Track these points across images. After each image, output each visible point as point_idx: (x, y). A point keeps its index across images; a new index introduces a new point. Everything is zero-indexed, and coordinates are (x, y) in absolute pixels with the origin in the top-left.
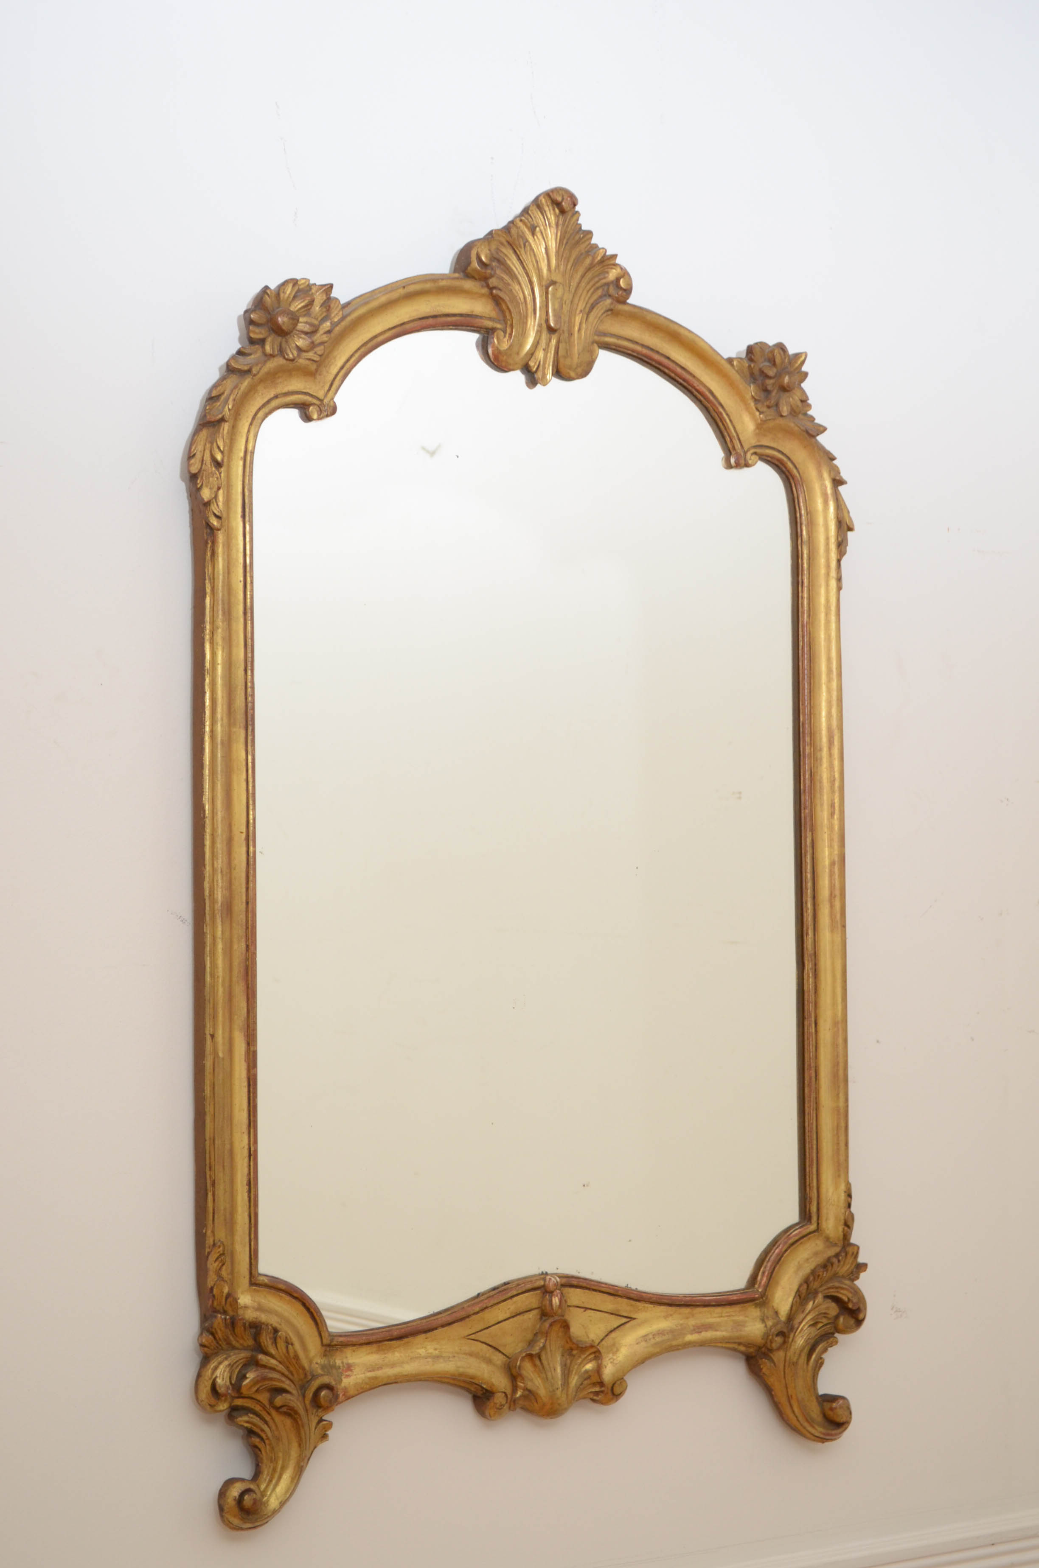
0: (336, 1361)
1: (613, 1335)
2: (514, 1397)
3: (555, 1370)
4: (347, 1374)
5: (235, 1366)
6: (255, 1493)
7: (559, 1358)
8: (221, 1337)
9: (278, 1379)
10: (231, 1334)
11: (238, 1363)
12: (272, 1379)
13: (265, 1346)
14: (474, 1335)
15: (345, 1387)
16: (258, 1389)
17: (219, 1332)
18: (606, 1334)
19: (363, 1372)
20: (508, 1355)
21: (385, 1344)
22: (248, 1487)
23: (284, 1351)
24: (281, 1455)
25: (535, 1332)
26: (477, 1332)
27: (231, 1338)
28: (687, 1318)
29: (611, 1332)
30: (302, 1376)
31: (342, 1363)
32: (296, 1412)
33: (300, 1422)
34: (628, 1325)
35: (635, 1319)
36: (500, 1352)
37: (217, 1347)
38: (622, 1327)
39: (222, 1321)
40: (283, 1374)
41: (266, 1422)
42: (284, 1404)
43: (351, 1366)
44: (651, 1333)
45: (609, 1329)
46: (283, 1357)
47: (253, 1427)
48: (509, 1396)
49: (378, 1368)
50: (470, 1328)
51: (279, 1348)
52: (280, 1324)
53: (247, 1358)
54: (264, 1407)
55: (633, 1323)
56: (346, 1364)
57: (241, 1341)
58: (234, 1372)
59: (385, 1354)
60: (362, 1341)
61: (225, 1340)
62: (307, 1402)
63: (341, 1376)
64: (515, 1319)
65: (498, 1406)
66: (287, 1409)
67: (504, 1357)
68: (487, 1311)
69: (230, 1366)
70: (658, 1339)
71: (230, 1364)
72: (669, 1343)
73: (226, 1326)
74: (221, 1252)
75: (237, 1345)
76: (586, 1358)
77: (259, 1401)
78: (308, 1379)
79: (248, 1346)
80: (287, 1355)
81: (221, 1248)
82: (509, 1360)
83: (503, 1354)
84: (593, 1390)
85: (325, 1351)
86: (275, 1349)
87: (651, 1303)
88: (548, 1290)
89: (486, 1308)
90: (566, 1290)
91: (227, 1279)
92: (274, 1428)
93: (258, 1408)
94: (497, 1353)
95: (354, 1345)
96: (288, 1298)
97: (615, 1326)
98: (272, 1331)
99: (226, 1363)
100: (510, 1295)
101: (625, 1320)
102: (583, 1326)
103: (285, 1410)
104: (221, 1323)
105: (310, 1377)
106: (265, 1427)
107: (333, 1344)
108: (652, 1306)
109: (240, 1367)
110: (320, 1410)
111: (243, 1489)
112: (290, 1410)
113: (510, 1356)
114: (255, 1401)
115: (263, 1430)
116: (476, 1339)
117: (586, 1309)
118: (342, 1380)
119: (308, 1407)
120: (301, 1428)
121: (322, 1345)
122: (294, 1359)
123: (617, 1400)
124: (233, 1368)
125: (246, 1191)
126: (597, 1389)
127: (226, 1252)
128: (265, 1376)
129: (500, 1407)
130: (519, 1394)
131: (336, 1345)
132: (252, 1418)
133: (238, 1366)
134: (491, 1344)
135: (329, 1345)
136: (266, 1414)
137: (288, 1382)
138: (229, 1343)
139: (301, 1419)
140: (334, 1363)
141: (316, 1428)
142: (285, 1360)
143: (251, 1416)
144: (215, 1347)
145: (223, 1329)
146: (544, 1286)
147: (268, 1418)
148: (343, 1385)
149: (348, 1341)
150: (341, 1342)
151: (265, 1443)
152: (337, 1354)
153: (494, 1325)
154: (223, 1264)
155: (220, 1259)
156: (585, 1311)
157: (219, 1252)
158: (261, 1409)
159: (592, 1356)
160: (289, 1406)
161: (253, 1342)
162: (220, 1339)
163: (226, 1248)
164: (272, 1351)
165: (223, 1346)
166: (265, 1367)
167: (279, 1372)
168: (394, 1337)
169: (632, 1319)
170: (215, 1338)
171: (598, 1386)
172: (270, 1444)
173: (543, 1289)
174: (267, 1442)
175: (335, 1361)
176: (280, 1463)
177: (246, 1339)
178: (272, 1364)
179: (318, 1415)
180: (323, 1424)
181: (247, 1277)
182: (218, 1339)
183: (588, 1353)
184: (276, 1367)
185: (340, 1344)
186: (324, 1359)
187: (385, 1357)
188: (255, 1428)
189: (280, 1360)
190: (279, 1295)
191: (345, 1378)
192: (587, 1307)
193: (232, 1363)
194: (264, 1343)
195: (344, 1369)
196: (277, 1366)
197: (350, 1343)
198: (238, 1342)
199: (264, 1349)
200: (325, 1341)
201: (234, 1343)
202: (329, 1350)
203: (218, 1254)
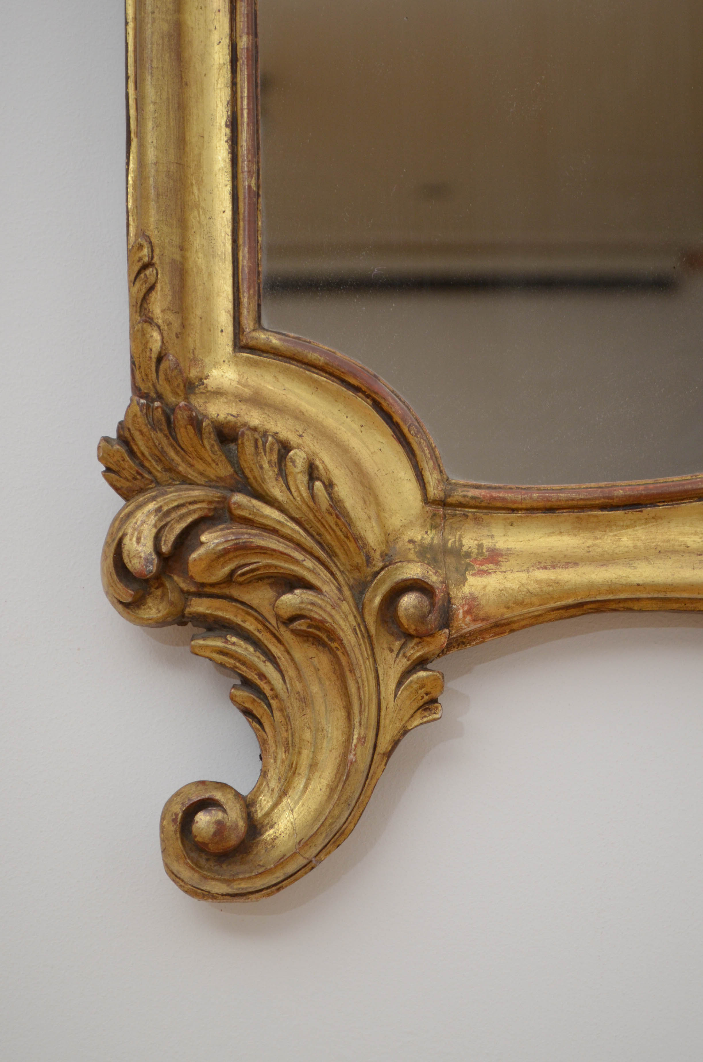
0: (464, 541)
4: (484, 568)
5: (174, 515)
6: (224, 811)
8: (143, 448)
9: (282, 553)
10: (172, 446)
11: (184, 510)
12: (264, 551)
13: (255, 478)
15: (471, 594)
16: (233, 572)
17: (137, 435)
19: (525, 568)
21: (596, 516)
22: (207, 795)
23: (305, 493)
24: (308, 735)
27: (172, 454)
30: (360, 560)
31: (480, 546)
32: (332, 635)
33: (343, 660)
37: (138, 473)
39: (141, 411)
40: (299, 546)
41: (272, 659)
42: (299, 612)
43: (501, 555)
46: (305, 508)
47: (238, 664)
49: (567, 563)
51: (293, 490)
52: (301, 436)
53: (210, 502)
54: (262, 621)
56: (488, 550)
57: (200, 466)
58: (172, 529)
59: (596, 538)
60: (528, 503)
61: (159, 461)
62: (371, 620)
63: (466, 570)
66: (310, 626)
69: (160, 514)
71: (159, 510)
73: (154, 426)
74: (146, 259)
75: (192, 475)
77: (251, 608)
78: (376, 569)
79: (220, 479)
80: (311, 504)
81: (145, 251)
85: (434, 515)
86: (284, 488)
91: (160, 322)
92: (291, 672)
93: (251, 626)
95: (513, 510)
96: (335, 386)
98: (276, 447)
99: (152, 506)
103: (304, 628)
104: (139, 413)
105: (381, 565)
106: (269, 669)
107: (449, 500)
109: (190, 520)
110: (411, 645)
111: (195, 799)
112: (318, 628)
114: (239, 605)
115: (262, 676)
118: (467, 580)
119: (373, 630)
120: (348, 674)
121: (426, 500)
122: (331, 514)
124: (168, 519)
125: (225, 139)
127: (156, 260)
128: (245, 542)
131: (461, 505)
132: (234, 644)
133: (182, 517)
135: (443, 503)
136: (274, 640)
137: (309, 563)
138: (170, 469)
139: (346, 653)
140: (457, 544)
141: (400, 683)
142: (311, 517)
143: (234, 639)
144: (134, 473)
145: (145, 430)
147: (276, 650)
148: (466, 589)
149: (495, 499)
150: (473, 498)
151: (269, 706)
152: (467, 525)
154: (152, 288)
155: (142, 276)
157: (140, 259)
158: (260, 627)
160: (311, 619)
161: (230, 470)
162: (143, 454)
163: (157, 251)
164: (277, 492)
165: (159, 475)
166: (248, 522)
167: (291, 540)
168: (615, 502)
170: (132, 453)
172: (281, 710)
174: (273, 703)
175: (460, 541)
176: (306, 754)
177: (209, 460)
178: (267, 517)
179: (404, 656)
180: (418, 678)
181: (230, 329)
182: (139, 455)
184: (278, 527)
185: (472, 503)
186: (431, 534)
187: (596, 545)
188: (244, 668)
189: (297, 515)
190: (311, 378)
191: (474, 575)
193: (165, 509)
194: (251, 470)
195: (480, 558)
196: (279, 522)
197: (499, 504)
198: (192, 466)
199: (255, 485)
200: (434, 491)
201: (182, 468)
202: (445, 515)
203: (140, 264)
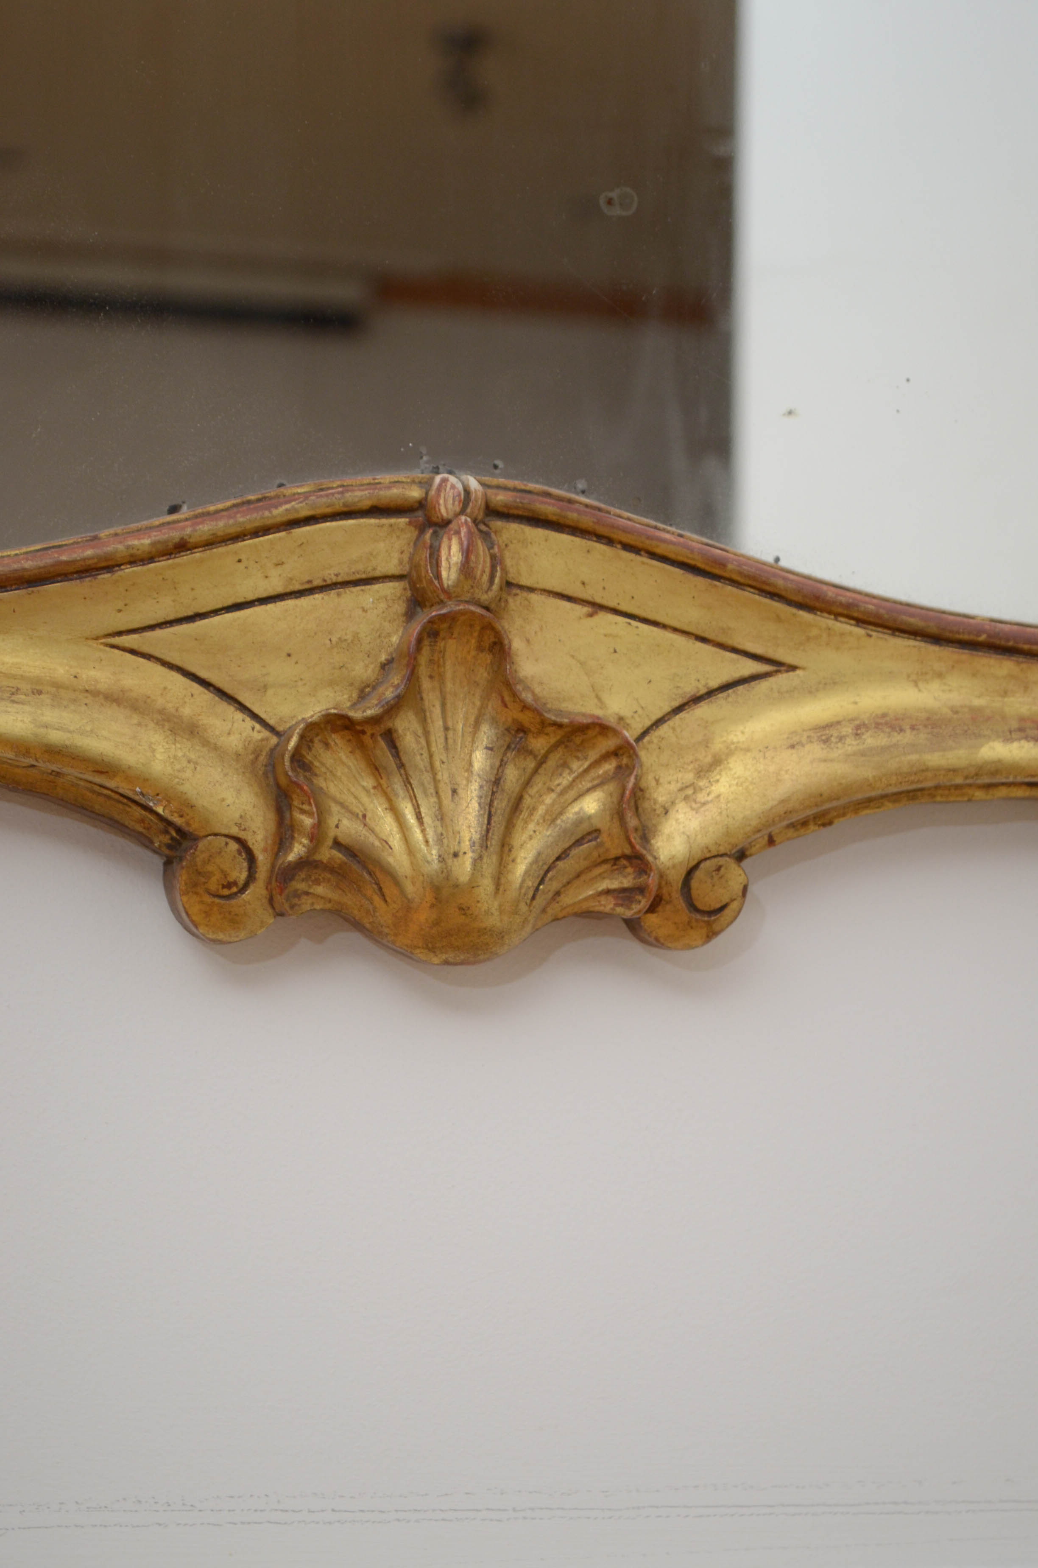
1: (703, 711)
2: (280, 862)
3: (454, 791)
7: (480, 759)
14: (135, 636)
18: (676, 704)
20: (272, 722)
25: (383, 658)
26: (152, 627)
28: (1005, 693)
29: (696, 700)
34: (763, 686)
35: (793, 668)
36: (243, 708)
38: (741, 688)
44: (851, 720)
45: (691, 687)
48: (261, 858)
50: (120, 611)
55: (783, 680)
64: (304, 602)
65: (213, 885)
67: (258, 726)
68: (185, 559)
70: (871, 740)
72: (914, 757)
76: (587, 771)
82: (274, 740)
83: (255, 716)
84: (614, 884)
87: (860, 621)
88: (434, 519)
89: (182, 547)
90: (512, 531)
94: (230, 710)
97: (714, 684)
100: (280, 513)
101: (751, 667)
102: (582, 664)
108: (859, 631)
113: (280, 729)
116: (145, 649)
117: (597, 607)
123: (711, 935)
126: (625, 880)
129: (226, 892)
130: (297, 850)
134: (203, 674)
146: (421, 505)
153: (216, 612)
156: (591, 615)
159: (609, 767)
169: (779, 666)
171: (630, 870)
173: (420, 513)
183: (593, 755)
192: (598, 600)
